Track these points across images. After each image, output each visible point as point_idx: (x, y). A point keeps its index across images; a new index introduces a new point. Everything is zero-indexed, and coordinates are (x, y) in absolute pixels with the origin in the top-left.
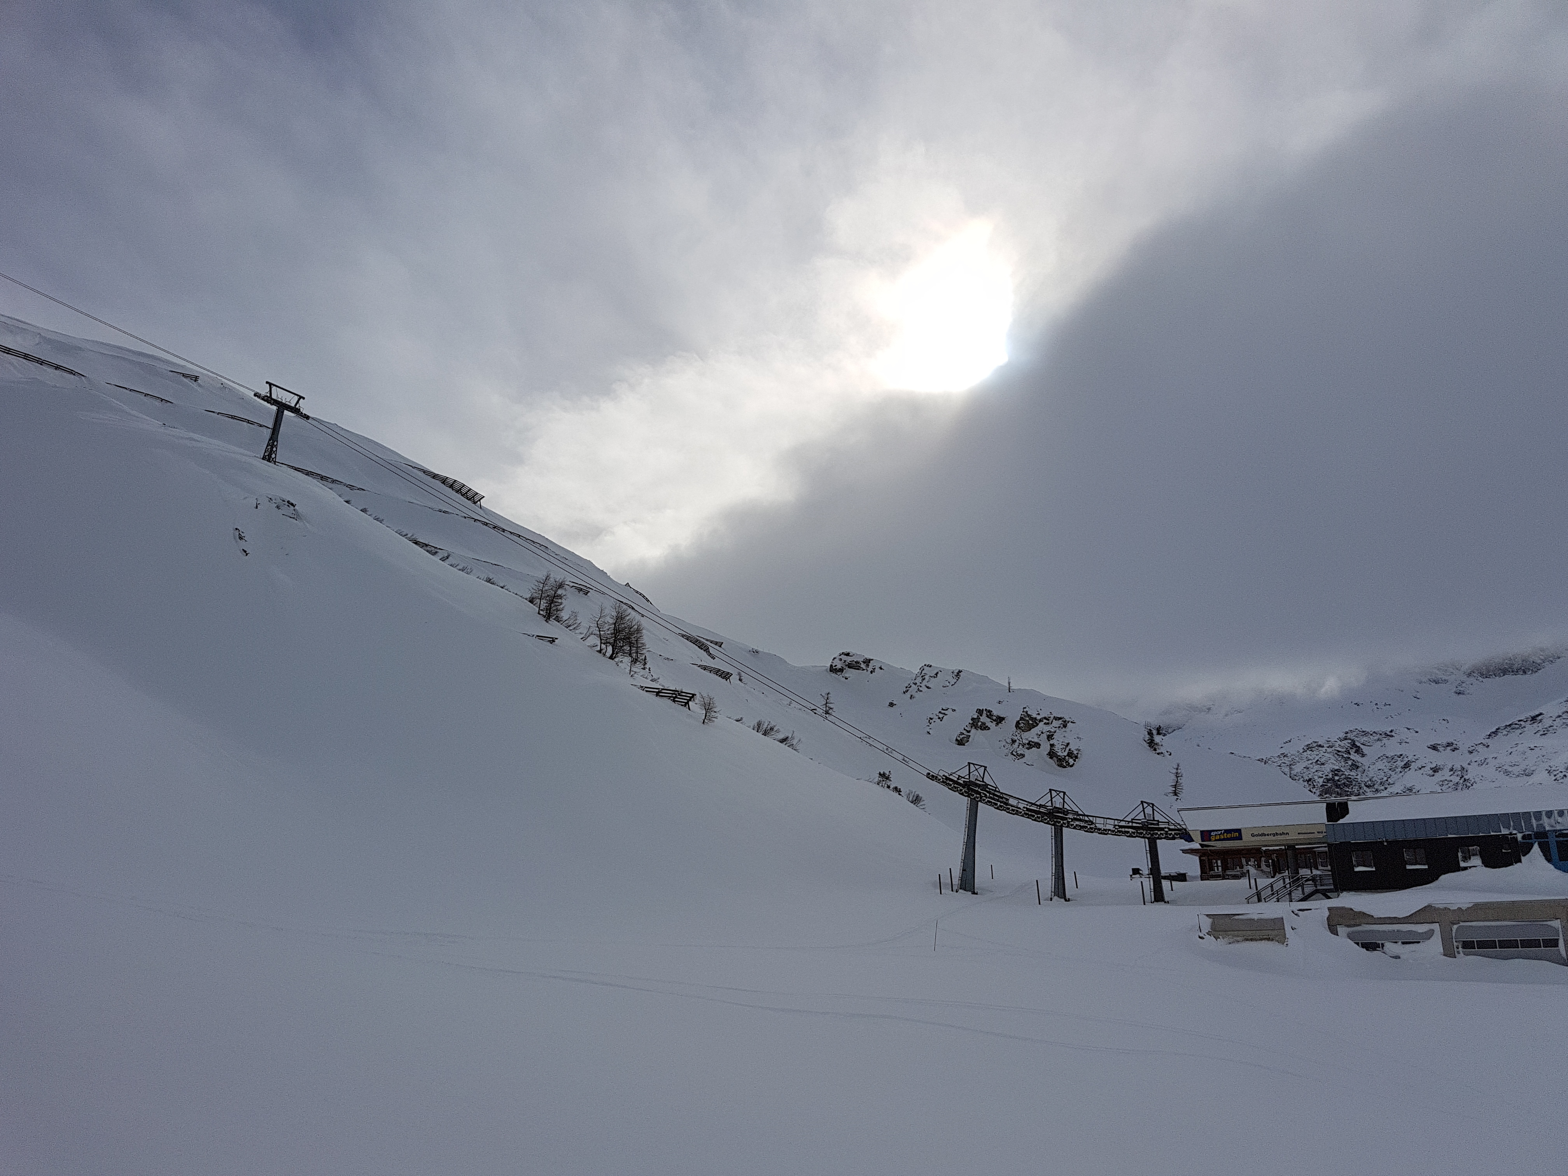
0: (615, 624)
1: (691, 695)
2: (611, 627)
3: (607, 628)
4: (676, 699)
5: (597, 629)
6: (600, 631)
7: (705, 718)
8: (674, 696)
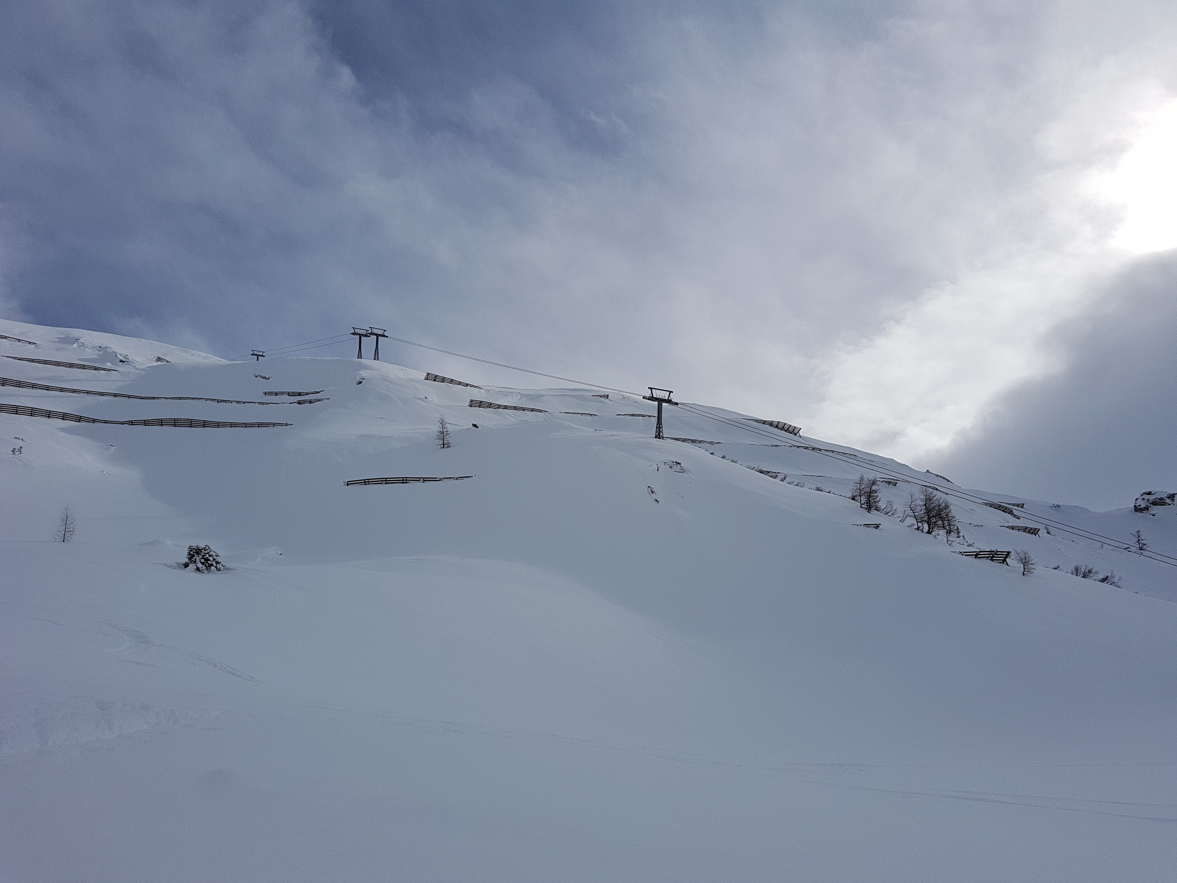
0: (925, 505)
1: (1006, 553)
2: (922, 508)
3: (920, 509)
4: (994, 558)
5: (911, 511)
6: (914, 513)
7: (1024, 570)
8: (991, 556)
